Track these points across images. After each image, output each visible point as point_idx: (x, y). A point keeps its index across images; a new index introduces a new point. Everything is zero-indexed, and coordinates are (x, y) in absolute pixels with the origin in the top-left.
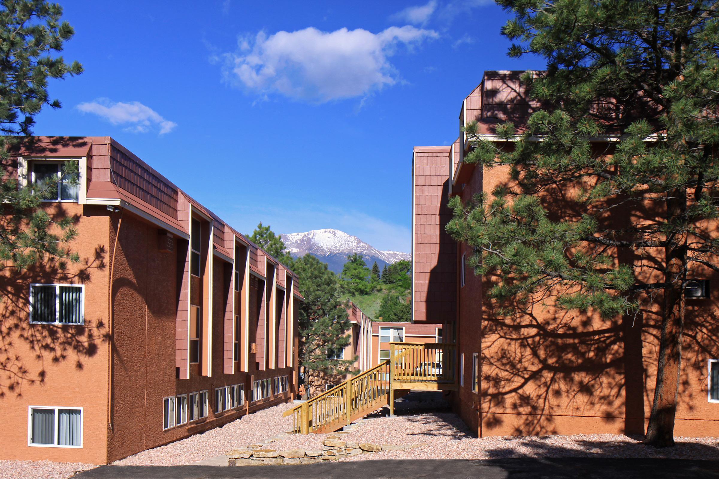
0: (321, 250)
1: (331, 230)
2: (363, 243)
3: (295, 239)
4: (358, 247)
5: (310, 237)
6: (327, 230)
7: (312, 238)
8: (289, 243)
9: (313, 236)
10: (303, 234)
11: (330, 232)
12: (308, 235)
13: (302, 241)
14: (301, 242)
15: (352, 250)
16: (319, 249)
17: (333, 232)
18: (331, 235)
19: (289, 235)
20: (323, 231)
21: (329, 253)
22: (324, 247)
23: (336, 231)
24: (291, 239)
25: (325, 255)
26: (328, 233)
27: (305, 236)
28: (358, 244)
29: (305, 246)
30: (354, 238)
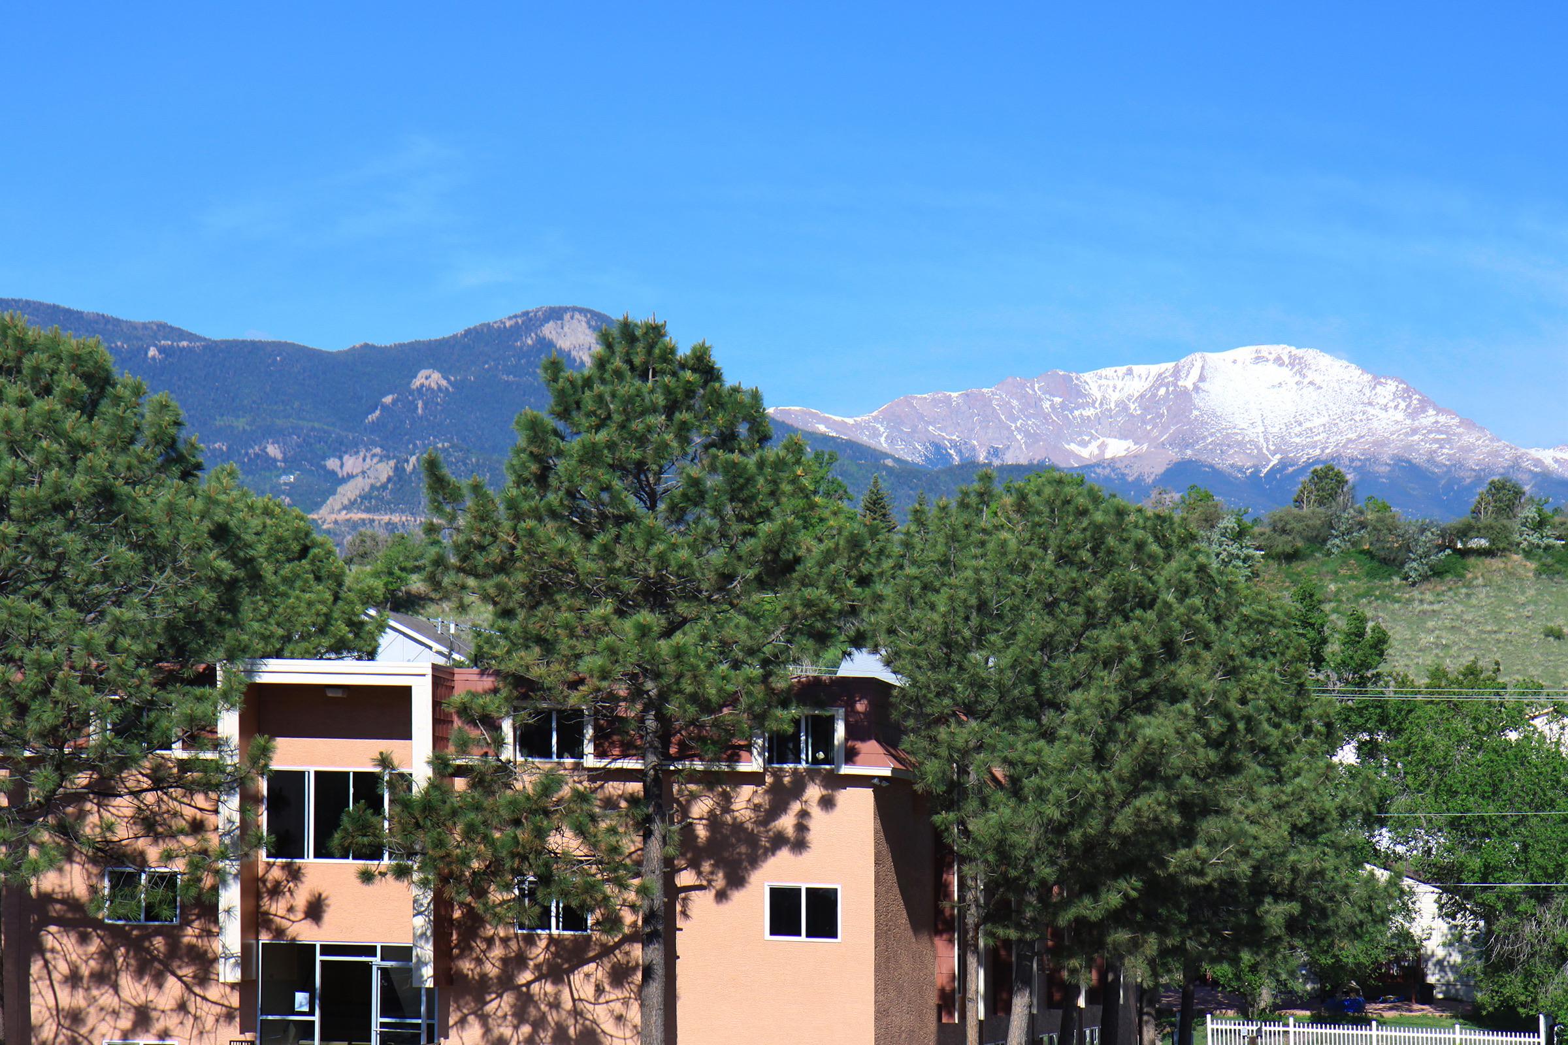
0: (1240, 444)
1: (1283, 350)
2: (1439, 411)
3: (1114, 397)
4: (1415, 431)
5: (1188, 383)
6: (1265, 349)
7: (1196, 388)
8: (1089, 412)
9: (1202, 378)
10: (1155, 369)
11: (1279, 361)
12: (1176, 373)
13: (1148, 401)
14: (1146, 409)
15: (1381, 444)
16: (1228, 442)
17: (1294, 361)
18: (1285, 373)
19: (1087, 376)
20: (1245, 353)
21: (1275, 460)
22: (1251, 434)
23: (1309, 354)
24: (1098, 395)
25: (1257, 471)
26: (1272, 367)
27: (1160, 380)
28: (1413, 414)
29: (1165, 428)
30: (1392, 386)
